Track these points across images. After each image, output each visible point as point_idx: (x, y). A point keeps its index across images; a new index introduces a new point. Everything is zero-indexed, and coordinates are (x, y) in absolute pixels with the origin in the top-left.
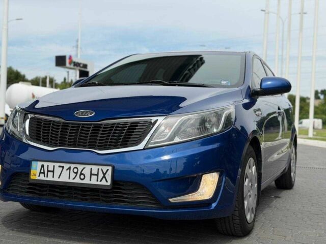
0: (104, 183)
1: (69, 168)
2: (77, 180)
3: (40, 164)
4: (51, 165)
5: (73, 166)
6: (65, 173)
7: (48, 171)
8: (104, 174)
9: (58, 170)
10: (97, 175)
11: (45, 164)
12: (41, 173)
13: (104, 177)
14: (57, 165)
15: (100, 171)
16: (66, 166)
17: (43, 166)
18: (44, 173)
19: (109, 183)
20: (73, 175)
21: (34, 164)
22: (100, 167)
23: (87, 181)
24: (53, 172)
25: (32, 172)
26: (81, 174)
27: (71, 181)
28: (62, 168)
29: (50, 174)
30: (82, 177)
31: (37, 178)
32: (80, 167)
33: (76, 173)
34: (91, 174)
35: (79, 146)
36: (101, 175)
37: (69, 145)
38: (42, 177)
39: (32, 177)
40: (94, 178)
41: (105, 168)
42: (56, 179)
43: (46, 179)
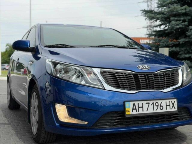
0: (173, 110)
1: (153, 103)
2: (159, 111)
3: (132, 103)
4: (140, 103)
5: (155, 102)
6: (151, 107)
7: (139, 107)
8: (173, 104)
9: (146, 106)
10: (170, 105)
11: (136, 103)
12: (133, 109)
13: (173, 106)
14: (144, 102)
15: (171, 103)
16: (151, 102)
17: (134, 105)
18: (136, 109)
19: (176, 110)
20: (156, 108)
21: (127, 104)
22: (170, 100)
23: (164, 110)
24: (142, 107)
25: (127, 109)
26: (161, 106)
27: (155, 111)
28: (148, 104)
29: (141, 109)
30: (161, 108)
31: (131, 113)
32: (159, 102)
33: (158, 106)
34: (167, 105)
36: (171, 105)
38: (135, 112)
39: (127, 113)
40: (168, 107)
41: (173, 101)
42: (145, 112)
43: (138, 113)
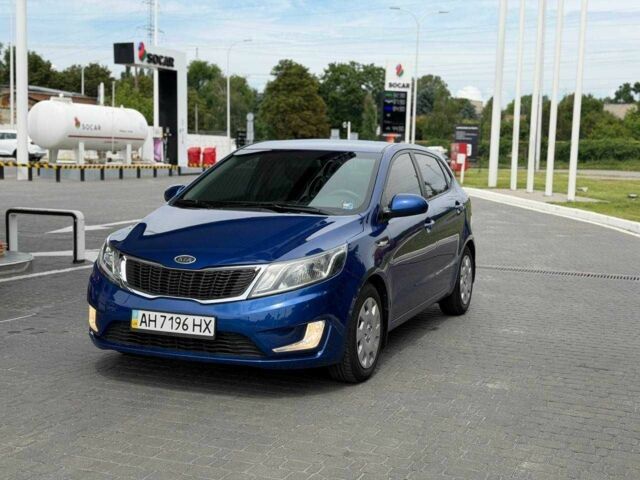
0: (207, 333)
1: (172, 318)
2: (180, 331)
3: (141, 313)
4: (153, 315)
5: (175, 316)
6: (168, 323)
7: (150, 321)
8: (207, 325)
9: (160, 320)
10: (200, 326)
11: (147, 313)
12: (142, 322)
13: (207, 327)
14: (159, 314)
15: (203, 322)
16: (169, 316)
17: (144, 315)
18: (145, 322)
19: (212, 334)
20: (175, 325)
21: (134, 313)
22: (203, 318)
23: (190, 332)
24: (155, 321)
25: (133, 320)
26: (184, 324)
27: (174, 331)
28: (164, 318)
29: (152, 324)
30: (185, 327)
31: (139, 327)
32: (183, 317)
33: (179, 323)
34: (194, 325)
35: (181, 295)
36: (204, 326)
37: (170, 294)
38: (143, 327)
39: (133, 326)
40: (197, 328)
41: (208, 319)
42: (158, 329)
43: (148, 328)
